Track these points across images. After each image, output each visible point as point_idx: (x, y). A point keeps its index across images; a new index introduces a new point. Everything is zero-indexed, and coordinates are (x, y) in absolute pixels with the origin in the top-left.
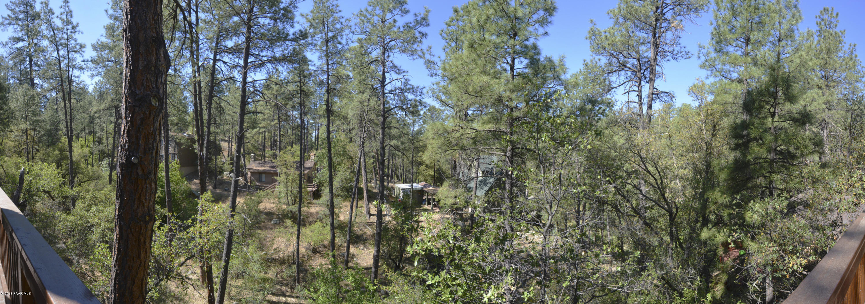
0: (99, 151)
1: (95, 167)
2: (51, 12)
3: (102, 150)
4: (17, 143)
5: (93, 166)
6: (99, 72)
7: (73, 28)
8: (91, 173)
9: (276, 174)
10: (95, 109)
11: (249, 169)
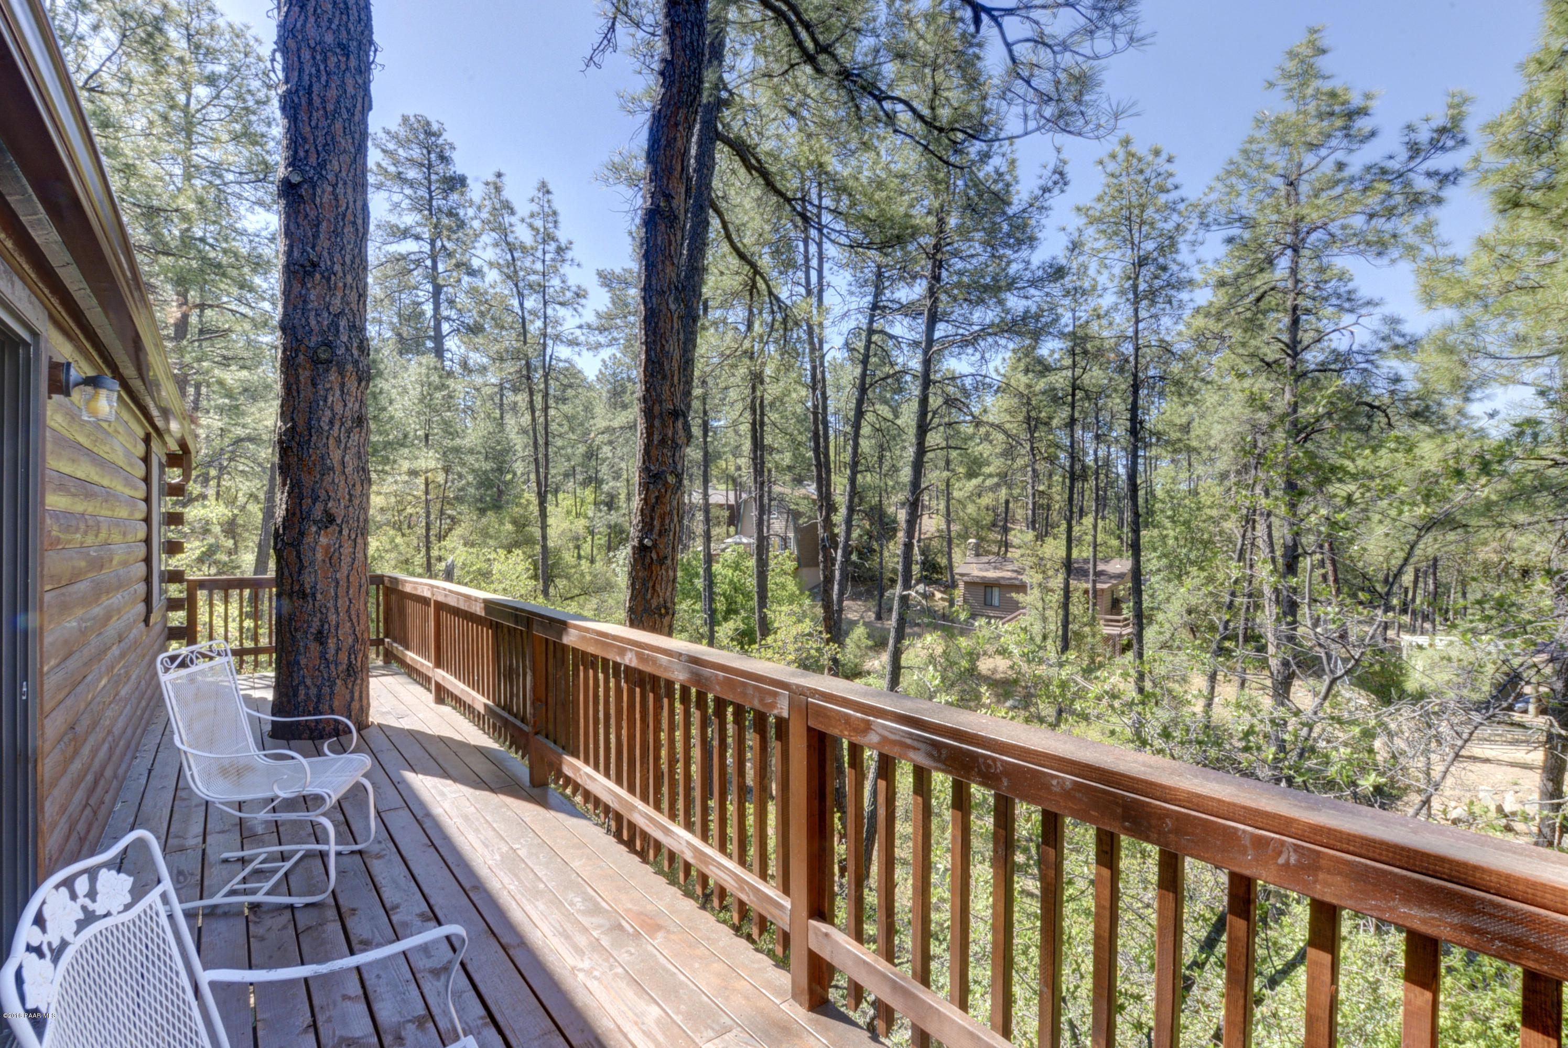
0: (609, 527)
1: (599, 565)
2: (508, 207)
3: (616, 525)
4: (393, 500)
5: (592, 561)
6: (615, 339)
7: (560, 250)
8: (588, 578)
9: (1021, 588)
10: (601, 423)
11: (962, 575)
